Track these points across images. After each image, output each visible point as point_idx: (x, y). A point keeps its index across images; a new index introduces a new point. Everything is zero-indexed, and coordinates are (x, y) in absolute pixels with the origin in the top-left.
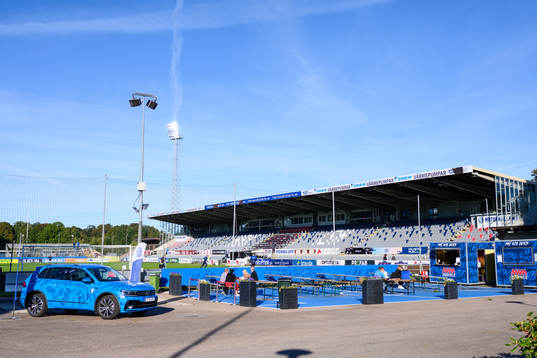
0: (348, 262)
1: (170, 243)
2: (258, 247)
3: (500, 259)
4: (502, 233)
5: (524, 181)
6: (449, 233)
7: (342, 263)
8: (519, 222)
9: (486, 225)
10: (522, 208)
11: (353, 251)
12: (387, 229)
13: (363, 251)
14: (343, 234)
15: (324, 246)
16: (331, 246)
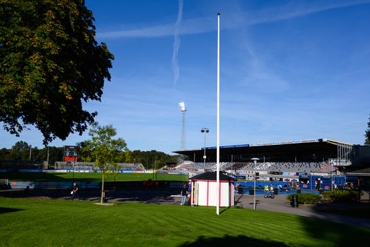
0: (271, 179)
1: (182, 164)
2: (228, 169)
3: (321, 182)
4: (340, 168)
5: (352, 145)
6: (318, 167)
7: (268, 179)
8: (349, 163)
9: (335, 164)
10: (351, 157)
11: (274, 173)
12: (290, 163)
13: (278, 174)
14: (269, 164)
15: (261, 170)
16: (263, 170)
